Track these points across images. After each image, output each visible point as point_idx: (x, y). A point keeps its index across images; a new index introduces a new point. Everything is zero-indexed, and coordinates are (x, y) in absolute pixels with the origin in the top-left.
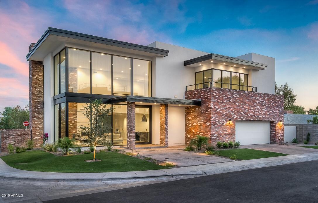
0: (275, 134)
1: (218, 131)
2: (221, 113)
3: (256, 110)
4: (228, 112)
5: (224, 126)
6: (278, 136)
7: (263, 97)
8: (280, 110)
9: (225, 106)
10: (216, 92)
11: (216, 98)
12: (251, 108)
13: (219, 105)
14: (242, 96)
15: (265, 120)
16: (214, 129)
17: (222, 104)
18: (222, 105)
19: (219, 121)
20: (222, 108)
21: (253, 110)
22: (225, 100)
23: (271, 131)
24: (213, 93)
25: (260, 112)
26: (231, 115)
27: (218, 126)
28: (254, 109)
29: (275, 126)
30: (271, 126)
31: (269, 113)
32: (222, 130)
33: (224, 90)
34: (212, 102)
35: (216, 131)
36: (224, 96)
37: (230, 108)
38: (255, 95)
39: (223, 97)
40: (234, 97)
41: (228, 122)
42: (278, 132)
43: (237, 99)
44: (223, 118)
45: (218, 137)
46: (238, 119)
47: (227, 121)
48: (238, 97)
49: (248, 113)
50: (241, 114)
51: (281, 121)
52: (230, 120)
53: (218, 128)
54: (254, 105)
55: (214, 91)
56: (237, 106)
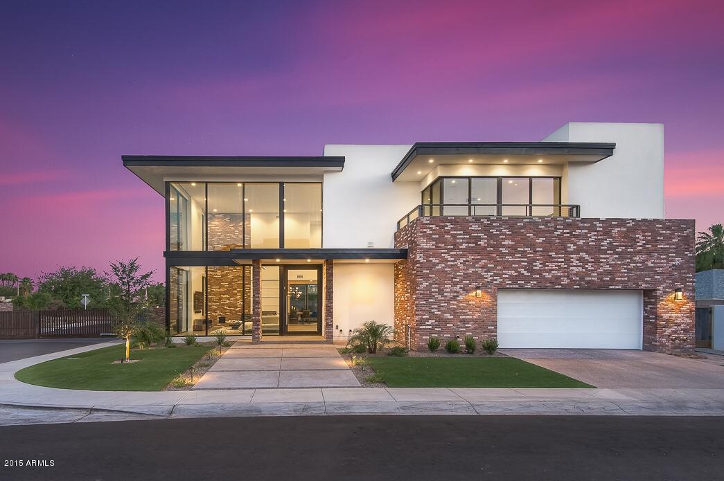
0: (655, 326)
1: (440, 313)
2: (450, 274)
3: (575, 262)
4: (473, 270)
5: (459, 301)
6: (668, 331)
7: (600, 227)
8: (678, 261)
9: (462, 256)
10: (431, 226)
11: (434, 240)
12: (554, 258)
13: (443, 255)
14: (523, 231)
15: (611, 287)
16: (427, 309)
17: (452, 253)
18: (452, 255)
19: (441, 292)
20: (452, 261)
21: (562, 262)
22: (462, 243)
23: (645, 318)
24: (424, 230)
25: (589, 266)
26: (482, 277)
27: (438, 302)
28: (568, 261)
29: (655, 304)
30: (646, 304)
31: (630, 270)
32: (454, 310)
33: (458, 220)
34: (421, 249)
35: (434, 312)
36: (460, 235)
37: (478, 261)
38: (567, 225)
39: (454, 236)
40: (491, 236)
41: (474, 294)
42: (667, 321)
43: (502, 239)
44: (455, 284)
45: (437, 326)
46: (507, 286)
47: (467, 291)
48: (506, 235)
49: (545, 270)
50: (516, 274)
51: (678, 290)
52: (478, 288)
53: (440, 306)
54: (565, 248)
55: (427, 224)
56: (502, 255)
